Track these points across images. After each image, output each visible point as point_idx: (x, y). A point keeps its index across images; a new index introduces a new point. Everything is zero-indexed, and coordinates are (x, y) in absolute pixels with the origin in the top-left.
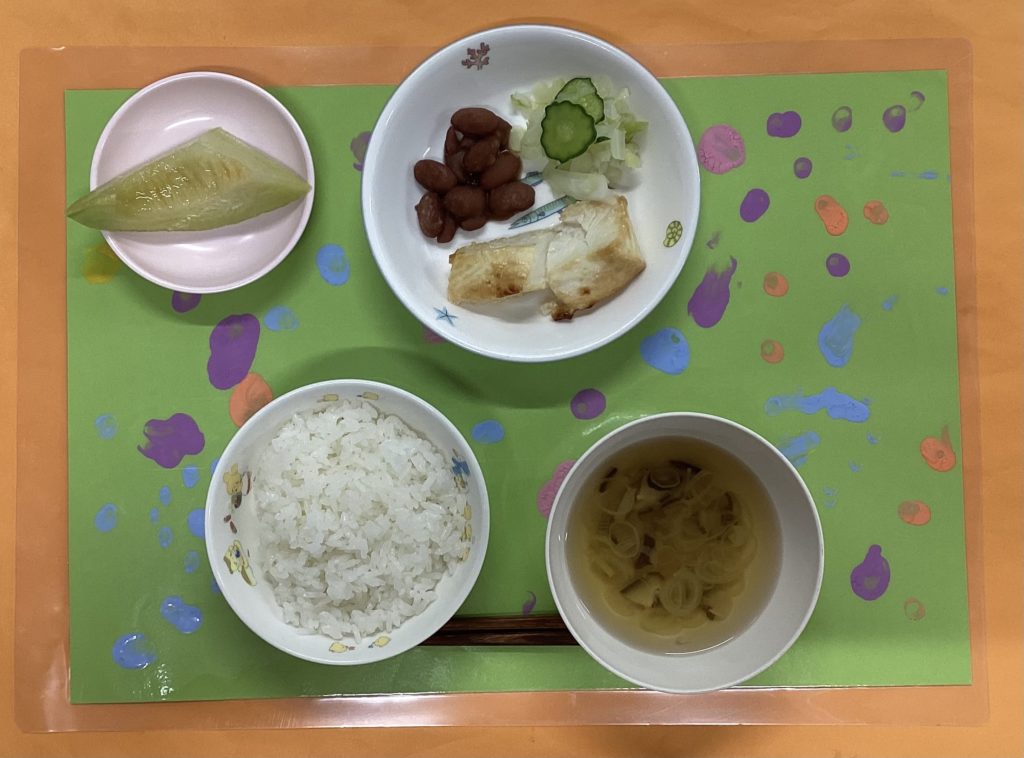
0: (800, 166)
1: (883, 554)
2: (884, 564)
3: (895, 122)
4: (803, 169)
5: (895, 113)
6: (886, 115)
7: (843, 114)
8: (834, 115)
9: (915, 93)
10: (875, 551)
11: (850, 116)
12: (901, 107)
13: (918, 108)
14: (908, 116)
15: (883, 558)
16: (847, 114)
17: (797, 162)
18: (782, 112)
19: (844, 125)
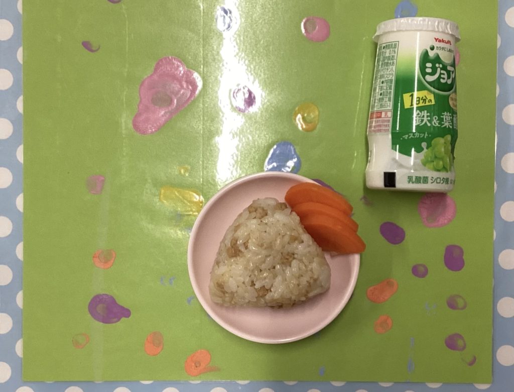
0: (422, 269)
1: (123, 319)
2: (115, 320)
3: (452, 343)
4: (419, 271)
5: (460, 343)
6: (459, 336)
7: (460, 302)
8: (460, 297)
9: (475, 359)
10: (126, 313)
11: (459, 309)
12: (464, 348)
13: (463, 360)
14: (457, 353)
15: (119, 320)
16: (460, 307)
17: (424, 266)
18: (465, 257)
19: (452, 304)
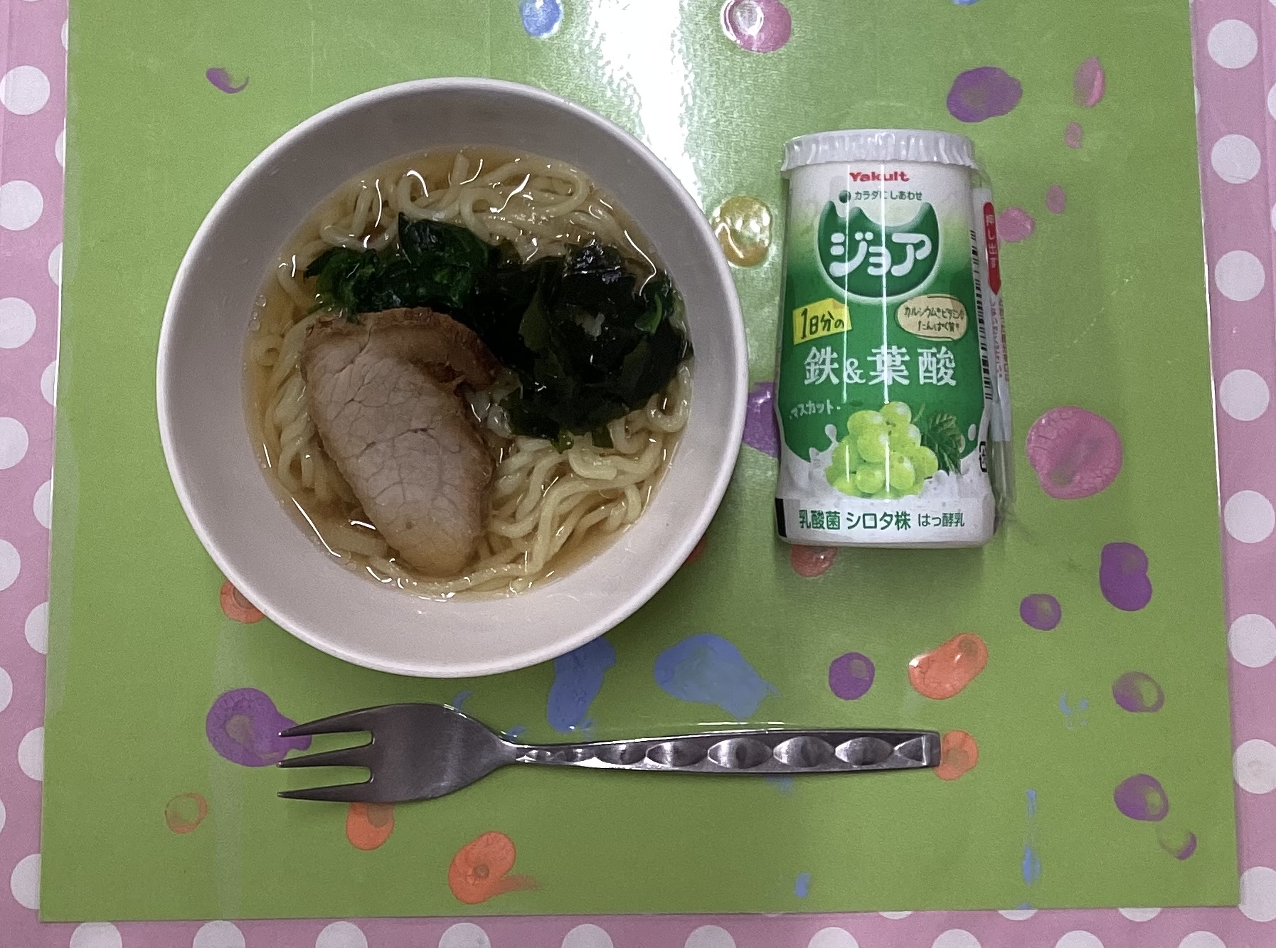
0: (1046, 606)
3: (1134, 800)
4: (1039, 612)
5: (1154, 799)
6: (1147, 781)
7: (1150, 697)
8: (1147, 677)
9: (1192, 842)
11: (1143, 709)
12: (1165, 810)
13: (1164, 847)
14: (1147, 826)
16: (1150, 705)
17: (1053, 601)
18: (1151, 574)
19: (1127, 697)
